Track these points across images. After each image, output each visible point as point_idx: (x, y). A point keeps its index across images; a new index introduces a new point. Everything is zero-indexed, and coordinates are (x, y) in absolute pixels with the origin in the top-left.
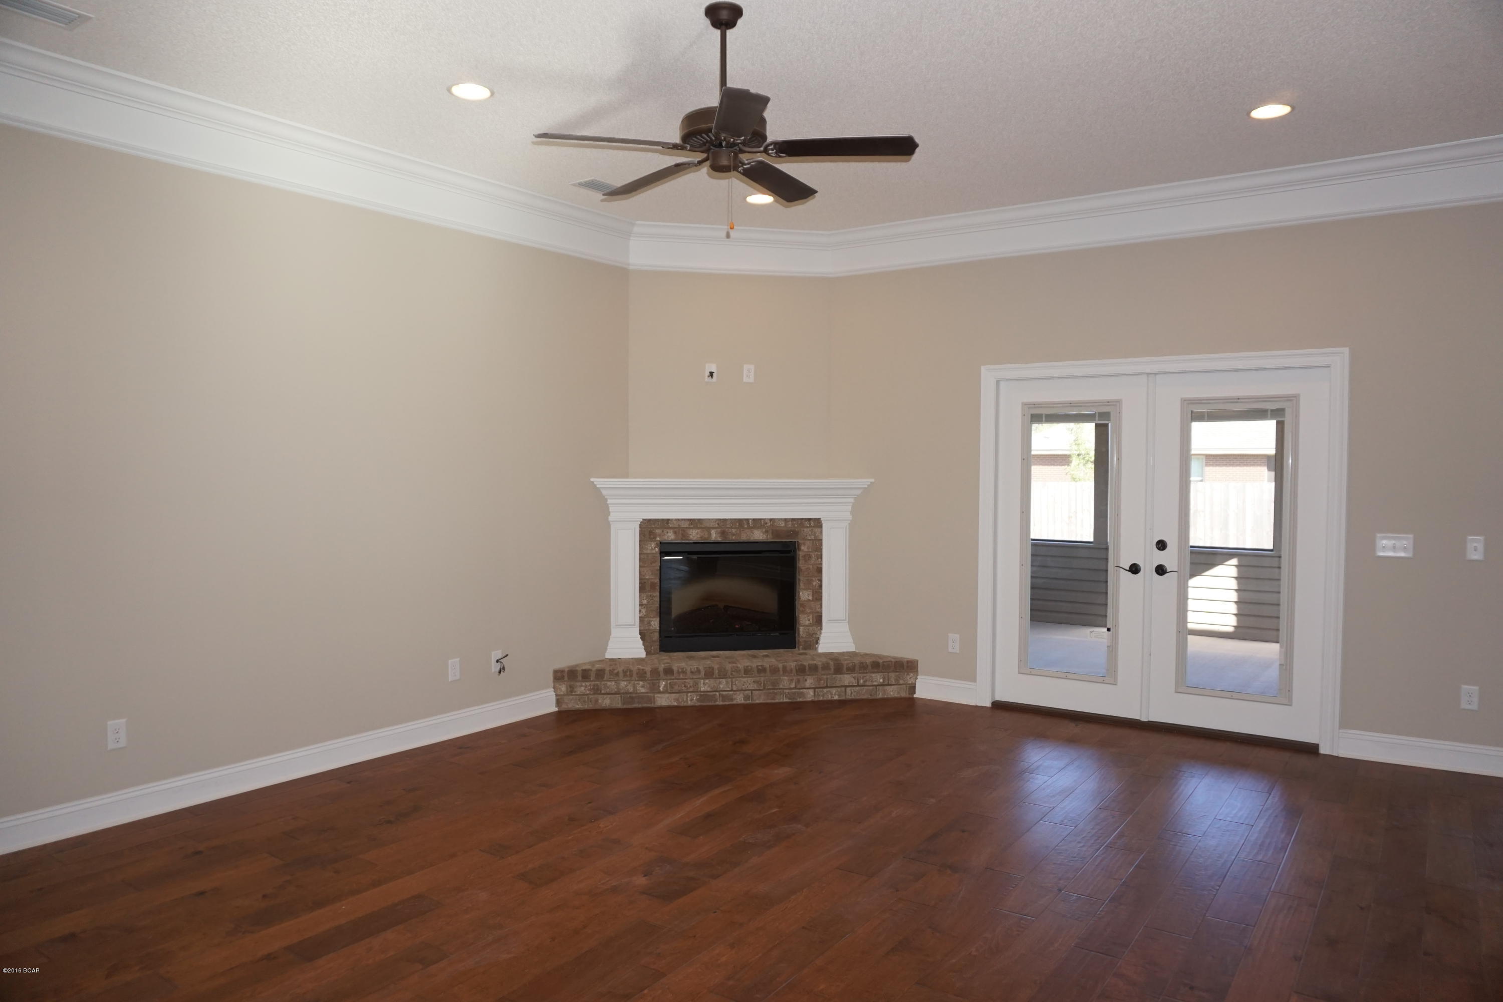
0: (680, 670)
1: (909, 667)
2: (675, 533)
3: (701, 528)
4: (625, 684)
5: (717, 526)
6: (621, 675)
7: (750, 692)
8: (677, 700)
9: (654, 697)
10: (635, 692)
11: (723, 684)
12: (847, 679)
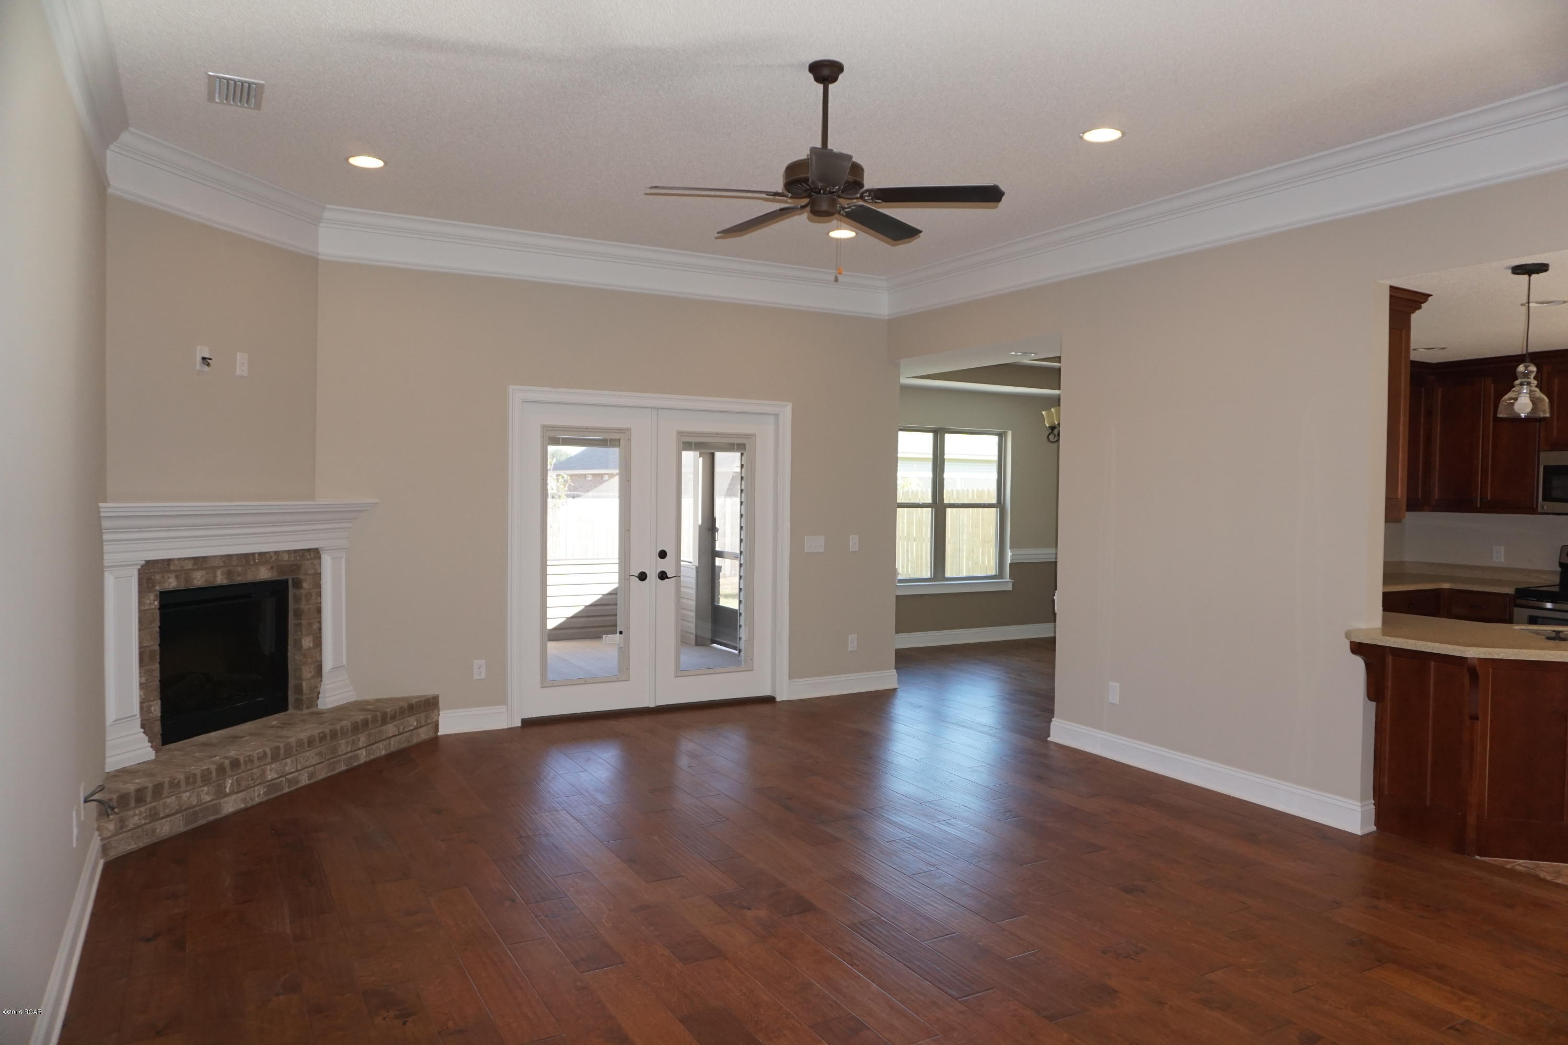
0: (247, 760)
1: (430, 705)
2: (177, 577)
3: (205, 569)
4: (188, 795)
5: (222, 564)
6: (183, 784)
7: (312, 768)
8: (244, 800)
9: (220, 803)
10: (199, 803)
11: (289, 765)
12: (390, 729)
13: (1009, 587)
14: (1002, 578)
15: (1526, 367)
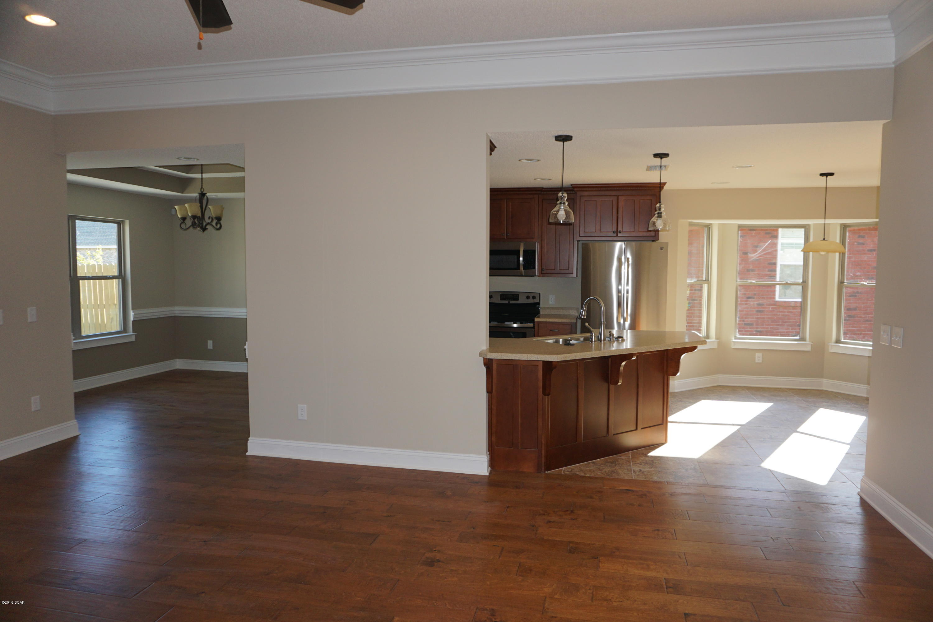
13: (133, 339)
14: (126, 333)
15: (562, 194)
